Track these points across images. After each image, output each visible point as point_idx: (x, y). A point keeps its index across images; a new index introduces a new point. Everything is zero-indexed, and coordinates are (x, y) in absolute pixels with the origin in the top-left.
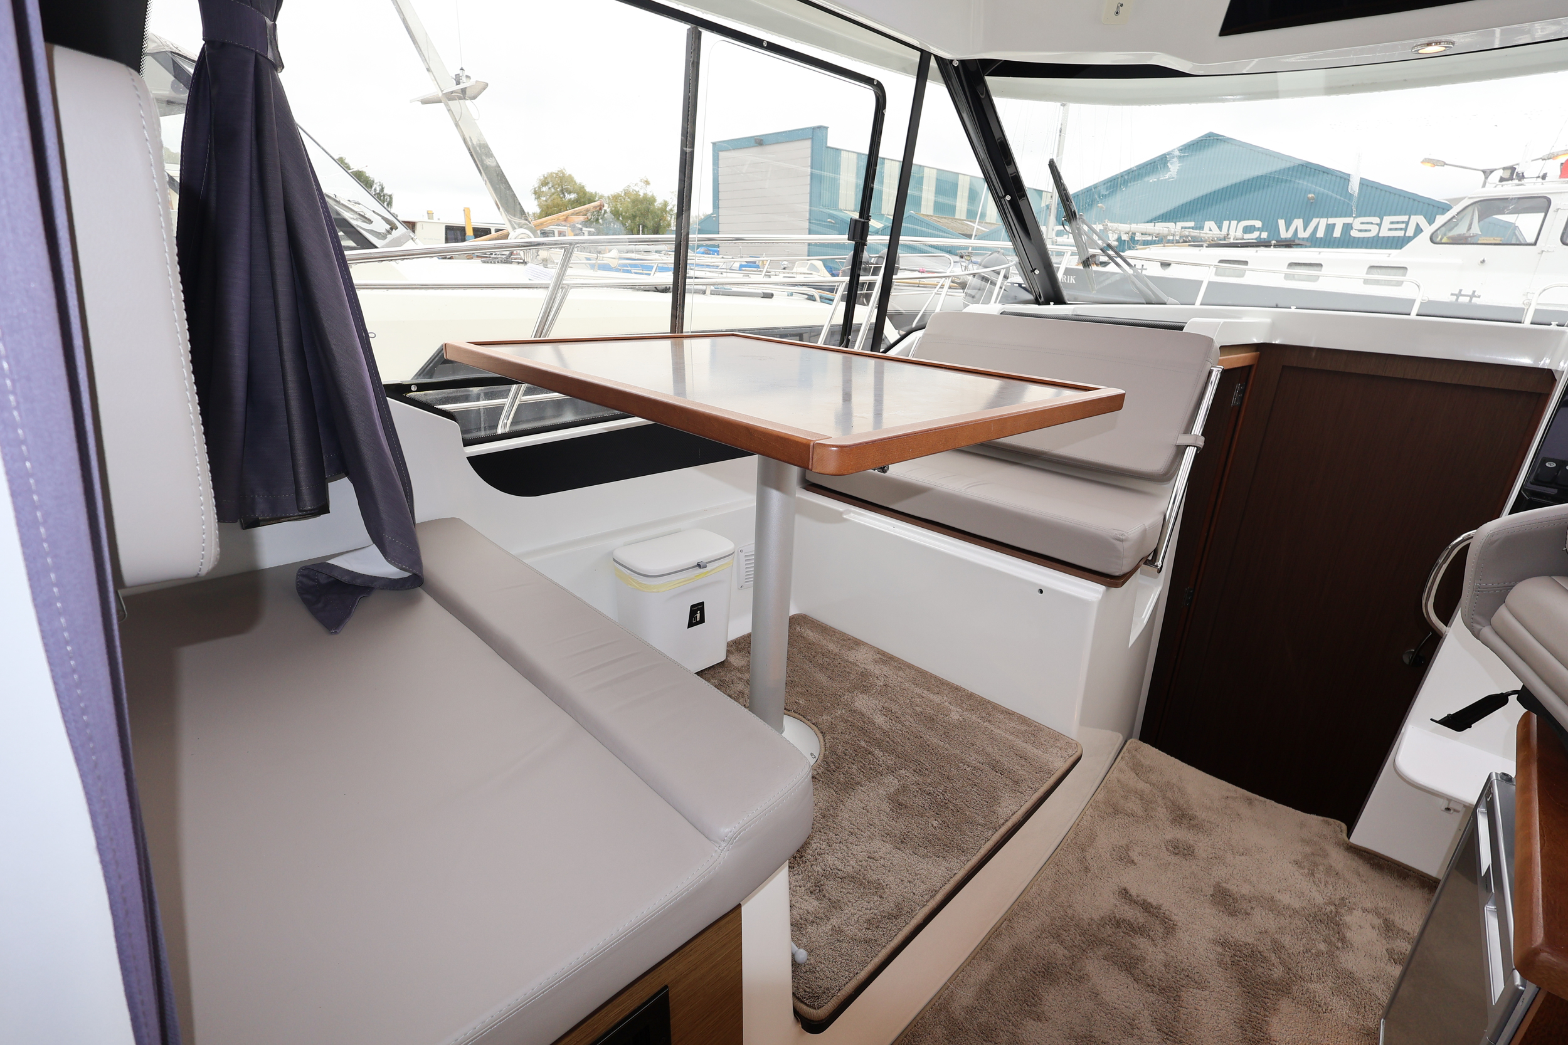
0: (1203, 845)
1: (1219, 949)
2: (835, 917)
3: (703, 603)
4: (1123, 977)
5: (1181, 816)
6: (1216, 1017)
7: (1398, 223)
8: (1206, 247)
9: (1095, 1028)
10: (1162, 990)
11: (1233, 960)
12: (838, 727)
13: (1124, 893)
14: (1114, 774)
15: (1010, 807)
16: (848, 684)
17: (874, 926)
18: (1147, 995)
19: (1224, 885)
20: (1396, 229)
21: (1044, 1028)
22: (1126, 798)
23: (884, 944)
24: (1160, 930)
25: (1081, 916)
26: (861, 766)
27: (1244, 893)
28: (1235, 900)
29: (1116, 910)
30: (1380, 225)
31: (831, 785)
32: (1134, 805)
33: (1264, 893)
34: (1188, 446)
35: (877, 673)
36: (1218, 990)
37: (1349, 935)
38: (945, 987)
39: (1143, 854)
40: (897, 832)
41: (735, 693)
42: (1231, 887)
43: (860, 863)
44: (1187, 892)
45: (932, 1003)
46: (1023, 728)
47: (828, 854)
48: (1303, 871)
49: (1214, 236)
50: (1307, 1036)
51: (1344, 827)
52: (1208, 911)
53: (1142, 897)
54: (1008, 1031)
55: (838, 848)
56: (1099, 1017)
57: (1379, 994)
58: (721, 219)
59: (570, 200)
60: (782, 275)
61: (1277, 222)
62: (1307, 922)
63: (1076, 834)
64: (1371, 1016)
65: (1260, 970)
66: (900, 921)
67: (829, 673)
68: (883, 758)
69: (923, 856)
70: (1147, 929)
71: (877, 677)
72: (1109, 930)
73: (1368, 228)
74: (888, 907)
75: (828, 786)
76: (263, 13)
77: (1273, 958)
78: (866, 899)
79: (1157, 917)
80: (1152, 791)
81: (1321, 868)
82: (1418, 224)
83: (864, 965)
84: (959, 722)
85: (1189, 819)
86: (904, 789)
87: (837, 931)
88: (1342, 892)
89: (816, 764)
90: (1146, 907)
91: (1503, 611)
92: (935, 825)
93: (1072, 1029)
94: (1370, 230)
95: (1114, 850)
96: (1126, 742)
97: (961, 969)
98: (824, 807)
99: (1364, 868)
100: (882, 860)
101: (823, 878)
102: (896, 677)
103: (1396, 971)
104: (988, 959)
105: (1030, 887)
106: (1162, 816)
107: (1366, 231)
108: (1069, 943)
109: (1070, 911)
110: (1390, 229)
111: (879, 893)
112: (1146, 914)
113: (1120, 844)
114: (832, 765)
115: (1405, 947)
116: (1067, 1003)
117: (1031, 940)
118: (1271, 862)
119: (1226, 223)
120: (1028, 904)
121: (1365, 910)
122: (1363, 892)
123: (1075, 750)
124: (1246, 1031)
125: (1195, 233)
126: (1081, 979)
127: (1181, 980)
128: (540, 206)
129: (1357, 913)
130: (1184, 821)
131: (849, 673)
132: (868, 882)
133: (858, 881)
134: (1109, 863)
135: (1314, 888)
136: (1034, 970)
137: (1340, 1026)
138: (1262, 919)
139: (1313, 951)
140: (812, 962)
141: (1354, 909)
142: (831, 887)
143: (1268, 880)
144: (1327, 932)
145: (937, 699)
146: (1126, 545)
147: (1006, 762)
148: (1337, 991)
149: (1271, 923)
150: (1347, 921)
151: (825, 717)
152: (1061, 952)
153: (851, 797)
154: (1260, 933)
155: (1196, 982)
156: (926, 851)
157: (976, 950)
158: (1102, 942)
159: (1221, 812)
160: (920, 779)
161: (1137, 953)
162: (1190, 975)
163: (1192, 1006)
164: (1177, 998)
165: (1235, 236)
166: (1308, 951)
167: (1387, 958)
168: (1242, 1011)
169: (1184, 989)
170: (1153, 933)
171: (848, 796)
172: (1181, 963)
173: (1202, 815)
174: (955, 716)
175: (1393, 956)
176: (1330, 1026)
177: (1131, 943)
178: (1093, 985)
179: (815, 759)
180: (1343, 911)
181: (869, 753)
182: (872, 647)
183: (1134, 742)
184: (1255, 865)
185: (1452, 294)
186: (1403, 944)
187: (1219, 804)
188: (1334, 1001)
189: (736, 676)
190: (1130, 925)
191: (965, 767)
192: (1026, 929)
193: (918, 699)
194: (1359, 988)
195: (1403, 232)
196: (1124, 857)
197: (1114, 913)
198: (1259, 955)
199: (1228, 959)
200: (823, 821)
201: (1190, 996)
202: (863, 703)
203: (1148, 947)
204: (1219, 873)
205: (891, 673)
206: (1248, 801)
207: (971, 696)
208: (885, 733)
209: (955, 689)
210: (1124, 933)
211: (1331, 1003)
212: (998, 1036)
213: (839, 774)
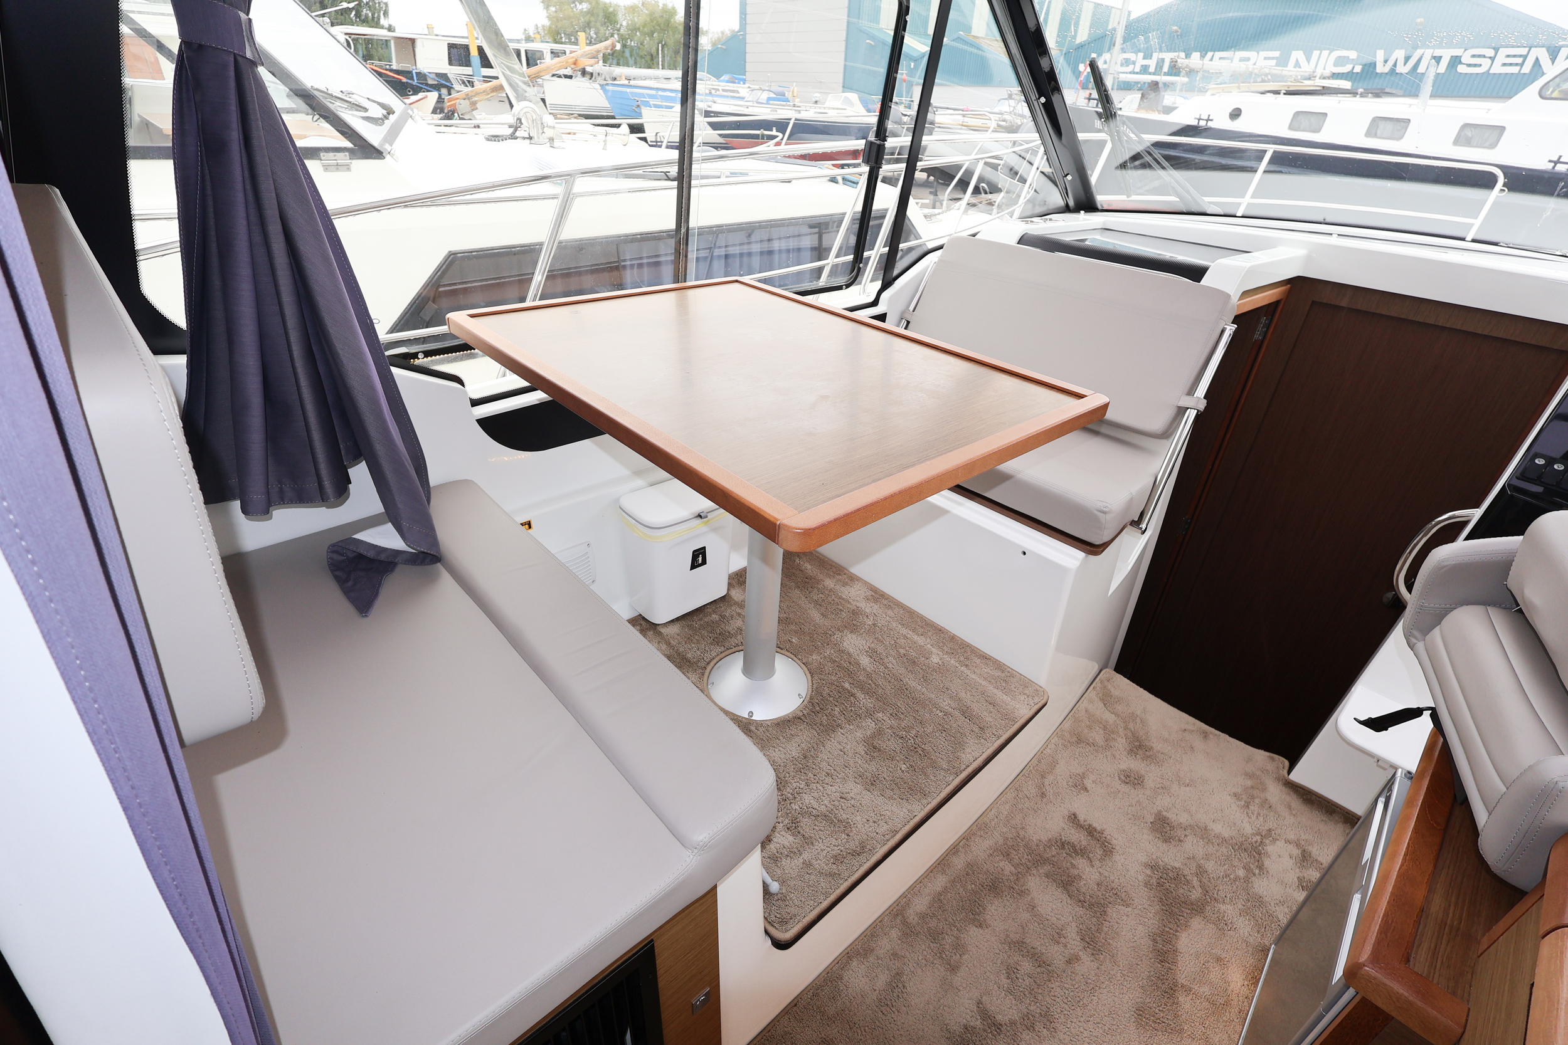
0: (1152, 775)
1: (1149, 872)
2: (806, 852)
3: (705, 547)
4: (1059, 893)
5: (1139, 747)
6: (1134, 931)
7: (1515, 56)
8: (1285, 94)
9: (1028, 935)
10: (1091, 905)
11: (1158, 881)
12: (826, 668)
13: (1073, 818)
14: (1084, 704)
15: (973, 754)
16: (839, 623)
17: (839, 862)
18: (1077, 909)
19: (1164, 813)
20: (1511, 64)
21: (983, 934)
22: (1090, 728)
23: (846, 878)
24: (1099, 852)
25: (1031, 838)
26: (843, 708)
27: (1181, 821)
28: (1172, 828)
29: (1063, 833)
30: (1493, 59)
31: (814, 726)
32: (1097, 736)
33: (1200, 822)
34: (1188, 408)
35: (867, 610)
36: (1140, 907)
37: (1267, 863)
38: (904, 896)
39: (1097, 782)
40: (869, 775)
41: (734, 629)
42: (1171, 816)
43: (832, 803)
44: (1130, 819)
45: (891, 909)
46: (998, 673)
47: (805, 793)
48: (1239, 803)
49: (1298, 74)
50: (1209, 949)
51: (1287, 763)
52: (1145, 836)
53: (1088, 822)
54: (953, 935)
55: (815, 788)
56: (1032, 926)
57: (1281, 917)
58: (749, 38)
59: (581, 11)
60: (813, 111)
61: (1376, 52)
62: (1233, 851)
63: (1039, 761)
64: (1269, 935)
65: (1181, 891)
66: (862, 858)
67: (823, 609)
68: (864, 701)
69: (889, 798)
70: (1088, 851)
71: (867, 616)
72: (1054, 851)
73: (1479, 63)
74: (852, 845)
75: (812, 728)
76: (237, 8)
77: (1195, 882)
78: (835, 837)
79: (1098, 840)
80: (1115, 721)
81: (1257, 801)
82: (1537, 59)
83: (827, 895)
84: (938, 666)
85: (1144, 750)
86: (879, 733)
87: (807, 865)
88: (1271, 824)
89: (802, 705)
90: (1091, 831)
91: (1436, 632)
92: (903, 769)
93: (1007, 936)
94: (1481, 65)
95: (1071, 778)
96: (1100, 671)
97: (919, 881)
98: (806, 748)
99: (1296, 803)
100: (853, 800)
101: (799, 815)
102: (885, 616)
103: (1301, 896)
104: (944, 872)
105: (990, 809)
106: (1120, 746)
107: (1475, 65)
108: (1017, 861)
109: (1022, 833)
110: (1504, 65)
111: (846, 832)
112: (1089, 838)
113: (1077, 772)
114: (816, 706)
115: (1314, 875)
116: (1006, 913)
117: (983, 858)
118: (1212, 793)
119: (1316, 53)
120: (986, 825)
121: (1287, 841)
122: (1289, 824)
123: (1041, 698)
124: (1157, 943)
125: (1277, 70)
126: (1022, 893)
127: (1110, 898)
128: (549, 18)
129: (1280, 843)
130: (1140, 752)
131: (841, 610)
132: (838, 821)
133: (832, 820)
134: (1065, 789)
135: (1247, 819)
136: (982, 884)
137: (1240, 942)
138: (1193, 846)
139: (1232, 876)
140: (783, 891)
141: (1278, 840)
142: (806, 824)
143: (1206, 810)
144: (1248, 860)
145: (920, 640)
146: (1108, 517)
147: (978, 708)
148: (1244, 912)
149: (1201, 850)
150: (1269, 851)
151: (814, 657)
152: (1008, 868)
153: (831, 739)
154: (1188, 858)
155: (1122, 900)
156: (892, 794)
157: (935, 865)
158: (1046, 861)
159: (1176, 744)
160: (894, 723)
161: (1075, 872)
162: (1119, 893)
163: (1114, 921)
164: (1103, 913)
165: (1322, 75)
166: (1227, 876)
167: (1297, 885)
168: (1157, 926)
169: (1110, 905)
170: (1092, 855)
171: (828, 738)
172: (1113, 882)
173: (1157, 746)
174: (935, 659)
175: (1302, 883)
176: (1231, 942)
177: (1071, 863)
178: (1032, 898)
179: (802, 700)
180: (1267, 841)
181: (852, 695)
182: (866, 583)
183: (1109, 672)
184: (1197, 796)
185: (1550, 161)
186: (1315, 873)
187: (1176, 736)
188: (1240, 921)
189: (736, 612)
190: (1074, 846)
191: (938, 711)
192: (981, 848)
193: (903, 640)
194: (1265, 911)
195: (1518, 68)
196: (1079, 785)
197: (1060, 836)
198: (1183, 879)
199: (1154, 881)
200: (804, 761)
201: (1115, 912)
202: (853, 643)
203: (1086, 867)
204: (1162, 802)
205: (880, 611)
206: (1204, 735)
207: (953, 638)
208: (869, 676)
209: (939, 630)
210: (1067, 854)
211: (1236, 923)
212: (943, 939)
213: (823, 716)
